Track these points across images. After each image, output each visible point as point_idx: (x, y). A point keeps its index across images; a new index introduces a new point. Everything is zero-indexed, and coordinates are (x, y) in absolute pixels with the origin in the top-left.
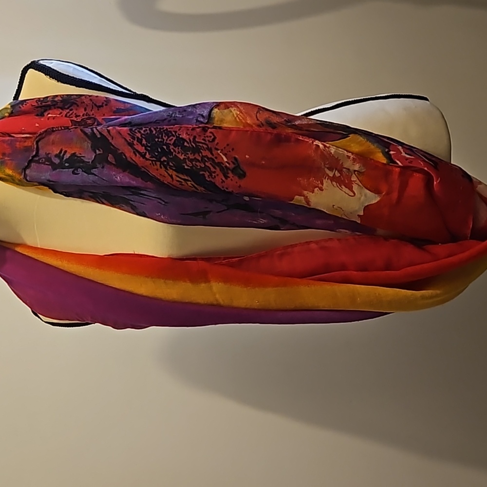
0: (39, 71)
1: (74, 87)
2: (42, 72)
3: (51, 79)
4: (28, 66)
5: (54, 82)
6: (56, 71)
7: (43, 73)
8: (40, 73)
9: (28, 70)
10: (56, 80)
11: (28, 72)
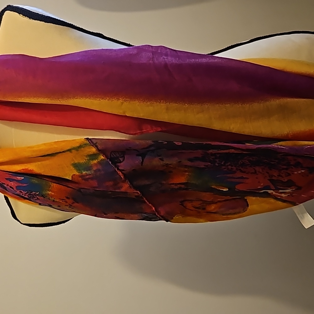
0: (14, 11)
1: (43, 22)
2: (16, 12)
3: (24, 16)
4: (5, 9)
5: (26, 19)
6: (28, 10)
7: (18, 13)
8: (15, 13)
9: (4, 12)
10: (28, 17)
11: (5, 13)
